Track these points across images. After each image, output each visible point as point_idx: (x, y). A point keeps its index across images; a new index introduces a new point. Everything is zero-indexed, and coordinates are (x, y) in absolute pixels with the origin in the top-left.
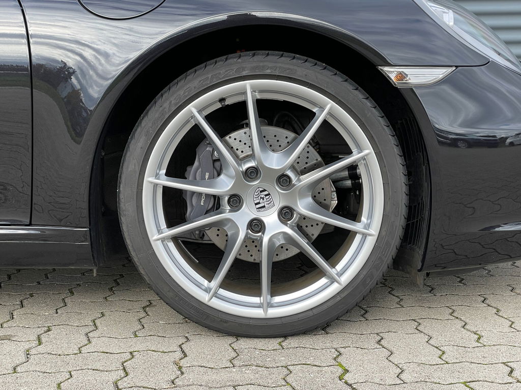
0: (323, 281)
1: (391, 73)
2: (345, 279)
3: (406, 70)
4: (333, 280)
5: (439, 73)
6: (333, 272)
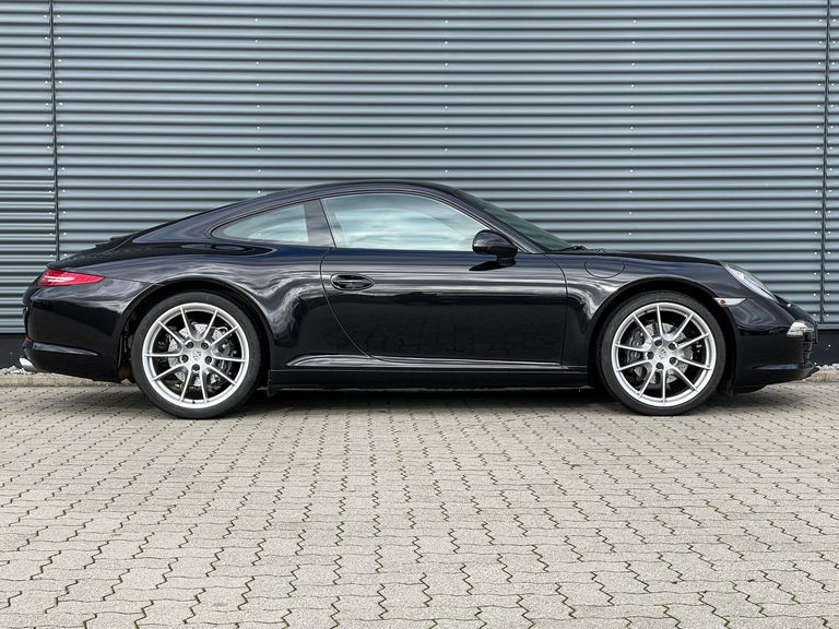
0: (689, 391)
1: (719, 300)
2: (700, 389)
3: (726, 300)
4: (694, 390)
5: (738, 301)
6: (694, 386)
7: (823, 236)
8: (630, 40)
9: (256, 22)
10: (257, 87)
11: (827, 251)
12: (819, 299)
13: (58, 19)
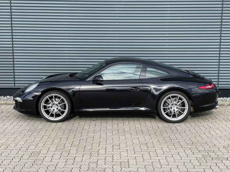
7: (219, 64)
8: (168, 11)
9: (66, 5)
10: (66, 23)
11: (220, 68)
12: (217, 81)
13: (12, 5)
